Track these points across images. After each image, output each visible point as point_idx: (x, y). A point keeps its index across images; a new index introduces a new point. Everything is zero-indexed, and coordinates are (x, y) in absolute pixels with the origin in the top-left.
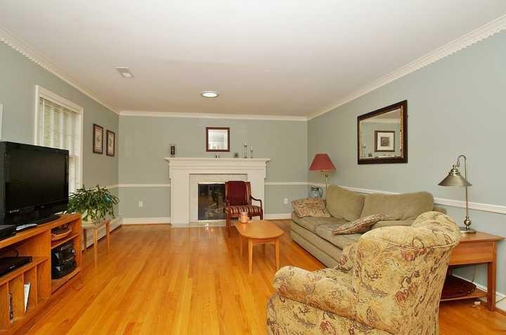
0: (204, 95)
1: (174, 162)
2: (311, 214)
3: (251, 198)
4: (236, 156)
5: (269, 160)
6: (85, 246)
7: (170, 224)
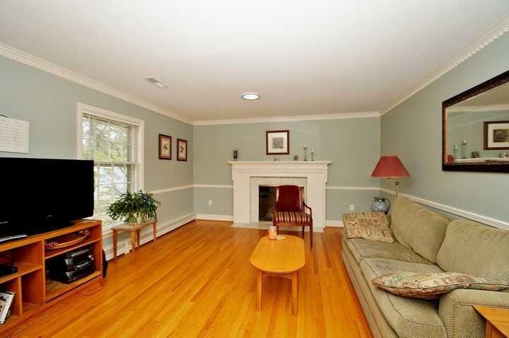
0: (245, 97)
1: (236, 165)
2: (364, 236)
3: (304, 205)
4: (296, 158)
5: (330, 162)
6: (138, 243)
7: (232, 222)
